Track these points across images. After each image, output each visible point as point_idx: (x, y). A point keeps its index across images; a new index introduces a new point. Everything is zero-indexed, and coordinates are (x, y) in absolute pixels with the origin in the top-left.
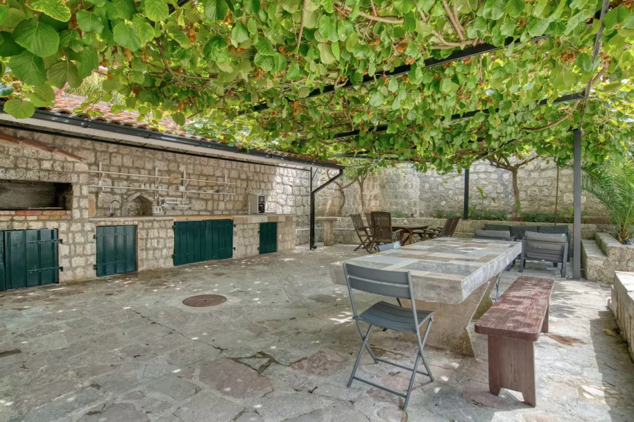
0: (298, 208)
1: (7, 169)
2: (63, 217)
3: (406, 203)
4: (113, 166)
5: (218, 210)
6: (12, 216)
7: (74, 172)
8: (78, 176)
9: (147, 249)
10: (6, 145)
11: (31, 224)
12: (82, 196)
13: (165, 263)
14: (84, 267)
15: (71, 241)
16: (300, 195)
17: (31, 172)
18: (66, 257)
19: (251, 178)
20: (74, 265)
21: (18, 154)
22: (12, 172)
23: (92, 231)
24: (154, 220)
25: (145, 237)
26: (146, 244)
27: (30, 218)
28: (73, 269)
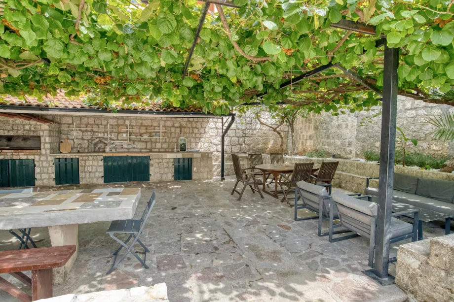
0: (233, 147)
1: (9, 131)
2: (36, 153)
3: (338, 143)
4: (83, 124)
5: (155, 148)
6: (12, 152)
7: (41, 130)
8: (43, 132)
9: (85, 172)
10: (8, 119)
11: (21, 156)
12: (46, 143)
13: (97, 181)
14: (48, 179)
15: (41, 166)
16: (236, 136)
17: (20, 132)
18: (39, 173)
19: (185, 125)
20: (43, 178)
21: (14, 123)
22: (11, 132)
23: (52, 161)
24: (89, 155)
25: (84, 165)
26: (84, 169)
27: (20, 154)
28: (42, 179)
